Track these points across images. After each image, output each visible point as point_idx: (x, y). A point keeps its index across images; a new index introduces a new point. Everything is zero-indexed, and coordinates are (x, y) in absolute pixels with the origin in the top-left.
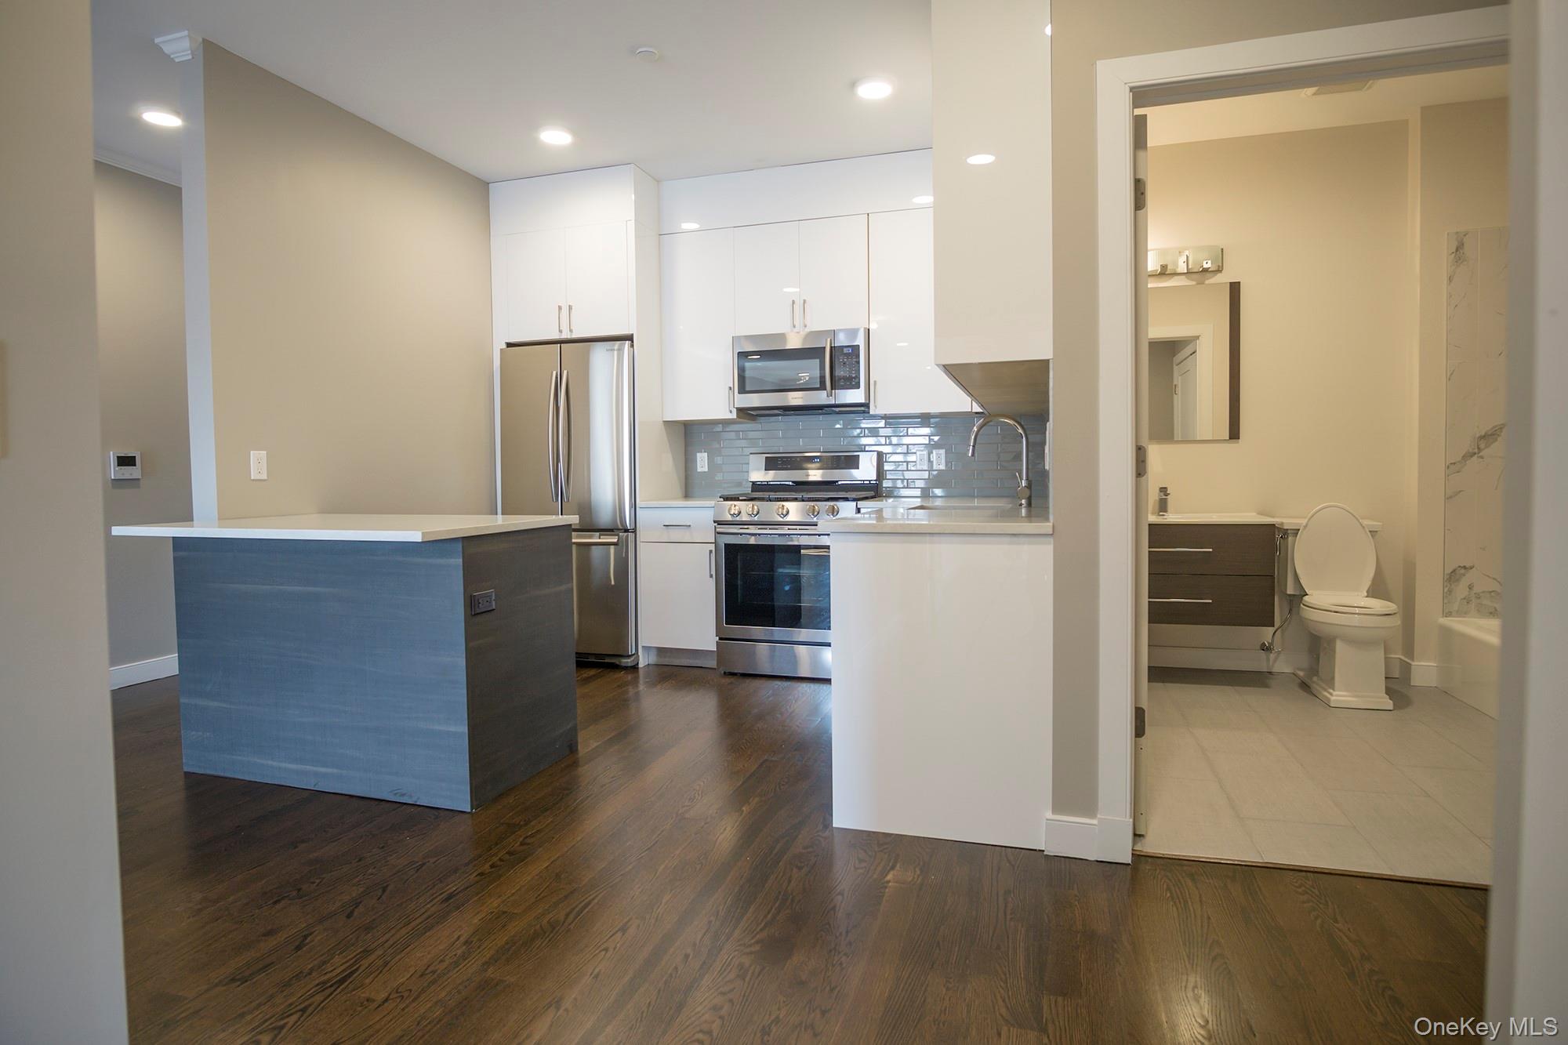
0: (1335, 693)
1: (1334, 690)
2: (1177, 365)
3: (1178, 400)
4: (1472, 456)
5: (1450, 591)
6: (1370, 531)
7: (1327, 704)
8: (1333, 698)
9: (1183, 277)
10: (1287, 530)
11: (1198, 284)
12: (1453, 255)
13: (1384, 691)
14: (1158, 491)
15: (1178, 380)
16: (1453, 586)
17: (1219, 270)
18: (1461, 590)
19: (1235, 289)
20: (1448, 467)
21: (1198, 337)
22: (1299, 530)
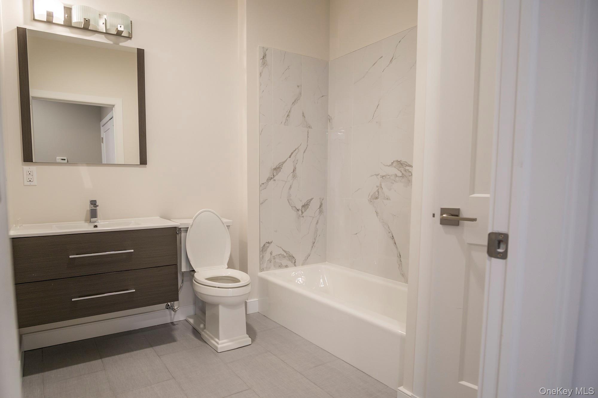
0: (220, 342)
1: (219, 339)
2: (103, 126)
3: (103, 146)
4: (270, 180)
5: (263, 257)
6: (227, 226)
7: (215, 350)
8: (219, 346)
9: (103, 36)
10: (181, 228)
11: (114, 44)
12: (262, 60)
13: (246, 333)
14: (89, 203)
15: (103, 135)
16: (264, 253)
17: (129, 37)
18: (267, 256)
19: (141, 53)
20: (261, 185)
21: (114, 106)
22: (188, 228)
